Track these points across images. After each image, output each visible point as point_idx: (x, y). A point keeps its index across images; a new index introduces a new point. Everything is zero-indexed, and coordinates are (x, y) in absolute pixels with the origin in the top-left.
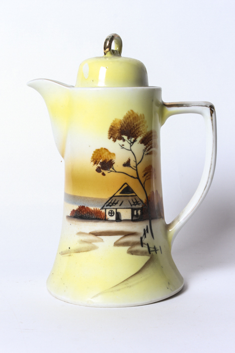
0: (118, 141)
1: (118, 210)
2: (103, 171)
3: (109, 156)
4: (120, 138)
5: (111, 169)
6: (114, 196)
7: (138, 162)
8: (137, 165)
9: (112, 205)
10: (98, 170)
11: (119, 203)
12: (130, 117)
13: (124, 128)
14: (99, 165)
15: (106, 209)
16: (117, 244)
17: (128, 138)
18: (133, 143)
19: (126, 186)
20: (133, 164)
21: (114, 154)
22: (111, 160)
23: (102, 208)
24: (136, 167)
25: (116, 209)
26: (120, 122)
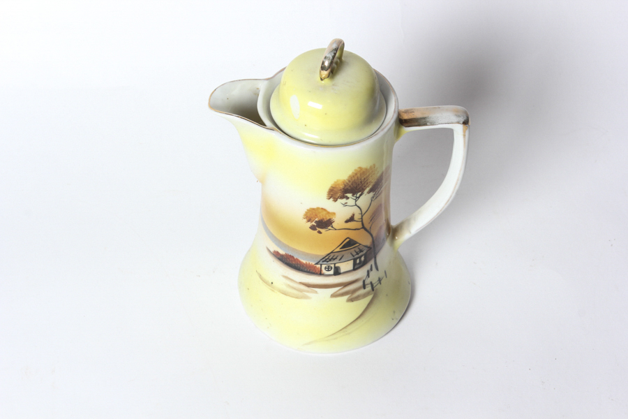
0: (339, 201)
1: (337, 265)
2: (318, 229)
3: (327, 216)
4: (342, 197)
5: (330, 228)
6: (332, 252)
7: (363, 213)
8: (362, 216)
9: (330, 260)
10: (313, 228)
11: (339, 258)
12: (356, 174)
13: (347, 187)
14: (314, 223)
15: (321, 265)
16: (333, 296)
17: (353, 195)
18: (359, 197)
19: (348, 240)
20: (357, 217)
21: (334, 214)
22: (330, 219)
23: (317, 264)
24: (362, 218)
25: (335, 264)
26: (344, 182)
